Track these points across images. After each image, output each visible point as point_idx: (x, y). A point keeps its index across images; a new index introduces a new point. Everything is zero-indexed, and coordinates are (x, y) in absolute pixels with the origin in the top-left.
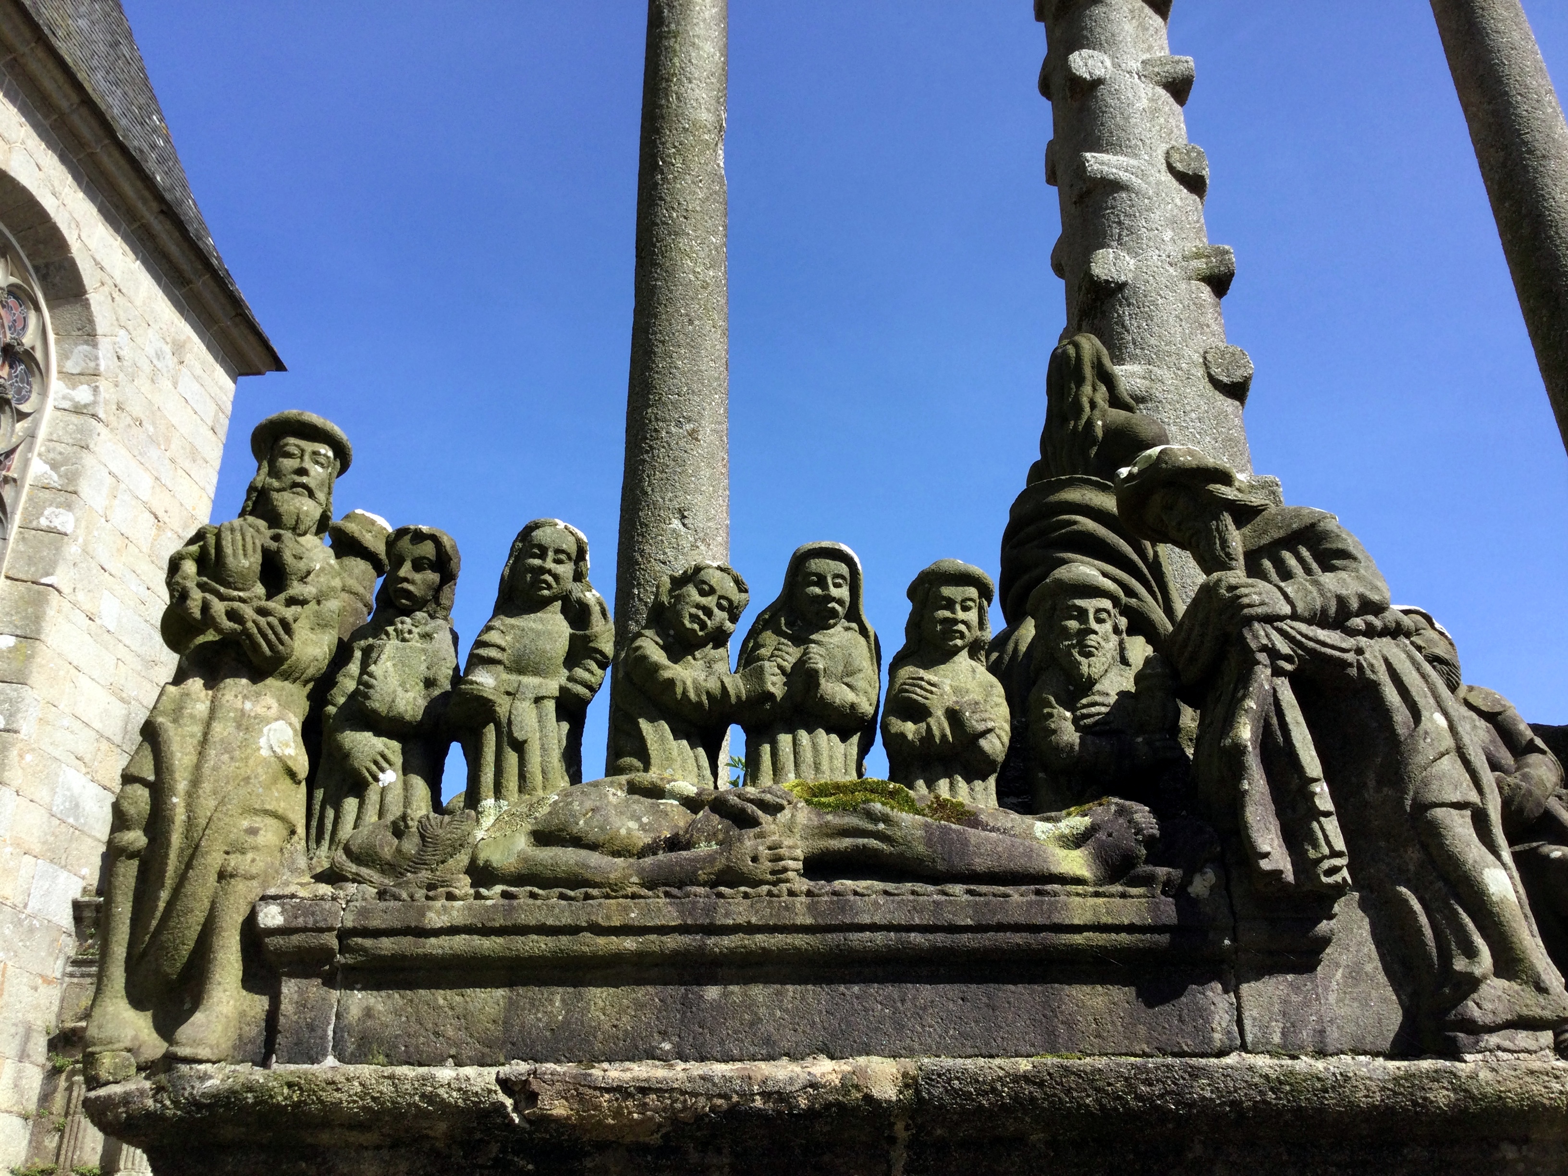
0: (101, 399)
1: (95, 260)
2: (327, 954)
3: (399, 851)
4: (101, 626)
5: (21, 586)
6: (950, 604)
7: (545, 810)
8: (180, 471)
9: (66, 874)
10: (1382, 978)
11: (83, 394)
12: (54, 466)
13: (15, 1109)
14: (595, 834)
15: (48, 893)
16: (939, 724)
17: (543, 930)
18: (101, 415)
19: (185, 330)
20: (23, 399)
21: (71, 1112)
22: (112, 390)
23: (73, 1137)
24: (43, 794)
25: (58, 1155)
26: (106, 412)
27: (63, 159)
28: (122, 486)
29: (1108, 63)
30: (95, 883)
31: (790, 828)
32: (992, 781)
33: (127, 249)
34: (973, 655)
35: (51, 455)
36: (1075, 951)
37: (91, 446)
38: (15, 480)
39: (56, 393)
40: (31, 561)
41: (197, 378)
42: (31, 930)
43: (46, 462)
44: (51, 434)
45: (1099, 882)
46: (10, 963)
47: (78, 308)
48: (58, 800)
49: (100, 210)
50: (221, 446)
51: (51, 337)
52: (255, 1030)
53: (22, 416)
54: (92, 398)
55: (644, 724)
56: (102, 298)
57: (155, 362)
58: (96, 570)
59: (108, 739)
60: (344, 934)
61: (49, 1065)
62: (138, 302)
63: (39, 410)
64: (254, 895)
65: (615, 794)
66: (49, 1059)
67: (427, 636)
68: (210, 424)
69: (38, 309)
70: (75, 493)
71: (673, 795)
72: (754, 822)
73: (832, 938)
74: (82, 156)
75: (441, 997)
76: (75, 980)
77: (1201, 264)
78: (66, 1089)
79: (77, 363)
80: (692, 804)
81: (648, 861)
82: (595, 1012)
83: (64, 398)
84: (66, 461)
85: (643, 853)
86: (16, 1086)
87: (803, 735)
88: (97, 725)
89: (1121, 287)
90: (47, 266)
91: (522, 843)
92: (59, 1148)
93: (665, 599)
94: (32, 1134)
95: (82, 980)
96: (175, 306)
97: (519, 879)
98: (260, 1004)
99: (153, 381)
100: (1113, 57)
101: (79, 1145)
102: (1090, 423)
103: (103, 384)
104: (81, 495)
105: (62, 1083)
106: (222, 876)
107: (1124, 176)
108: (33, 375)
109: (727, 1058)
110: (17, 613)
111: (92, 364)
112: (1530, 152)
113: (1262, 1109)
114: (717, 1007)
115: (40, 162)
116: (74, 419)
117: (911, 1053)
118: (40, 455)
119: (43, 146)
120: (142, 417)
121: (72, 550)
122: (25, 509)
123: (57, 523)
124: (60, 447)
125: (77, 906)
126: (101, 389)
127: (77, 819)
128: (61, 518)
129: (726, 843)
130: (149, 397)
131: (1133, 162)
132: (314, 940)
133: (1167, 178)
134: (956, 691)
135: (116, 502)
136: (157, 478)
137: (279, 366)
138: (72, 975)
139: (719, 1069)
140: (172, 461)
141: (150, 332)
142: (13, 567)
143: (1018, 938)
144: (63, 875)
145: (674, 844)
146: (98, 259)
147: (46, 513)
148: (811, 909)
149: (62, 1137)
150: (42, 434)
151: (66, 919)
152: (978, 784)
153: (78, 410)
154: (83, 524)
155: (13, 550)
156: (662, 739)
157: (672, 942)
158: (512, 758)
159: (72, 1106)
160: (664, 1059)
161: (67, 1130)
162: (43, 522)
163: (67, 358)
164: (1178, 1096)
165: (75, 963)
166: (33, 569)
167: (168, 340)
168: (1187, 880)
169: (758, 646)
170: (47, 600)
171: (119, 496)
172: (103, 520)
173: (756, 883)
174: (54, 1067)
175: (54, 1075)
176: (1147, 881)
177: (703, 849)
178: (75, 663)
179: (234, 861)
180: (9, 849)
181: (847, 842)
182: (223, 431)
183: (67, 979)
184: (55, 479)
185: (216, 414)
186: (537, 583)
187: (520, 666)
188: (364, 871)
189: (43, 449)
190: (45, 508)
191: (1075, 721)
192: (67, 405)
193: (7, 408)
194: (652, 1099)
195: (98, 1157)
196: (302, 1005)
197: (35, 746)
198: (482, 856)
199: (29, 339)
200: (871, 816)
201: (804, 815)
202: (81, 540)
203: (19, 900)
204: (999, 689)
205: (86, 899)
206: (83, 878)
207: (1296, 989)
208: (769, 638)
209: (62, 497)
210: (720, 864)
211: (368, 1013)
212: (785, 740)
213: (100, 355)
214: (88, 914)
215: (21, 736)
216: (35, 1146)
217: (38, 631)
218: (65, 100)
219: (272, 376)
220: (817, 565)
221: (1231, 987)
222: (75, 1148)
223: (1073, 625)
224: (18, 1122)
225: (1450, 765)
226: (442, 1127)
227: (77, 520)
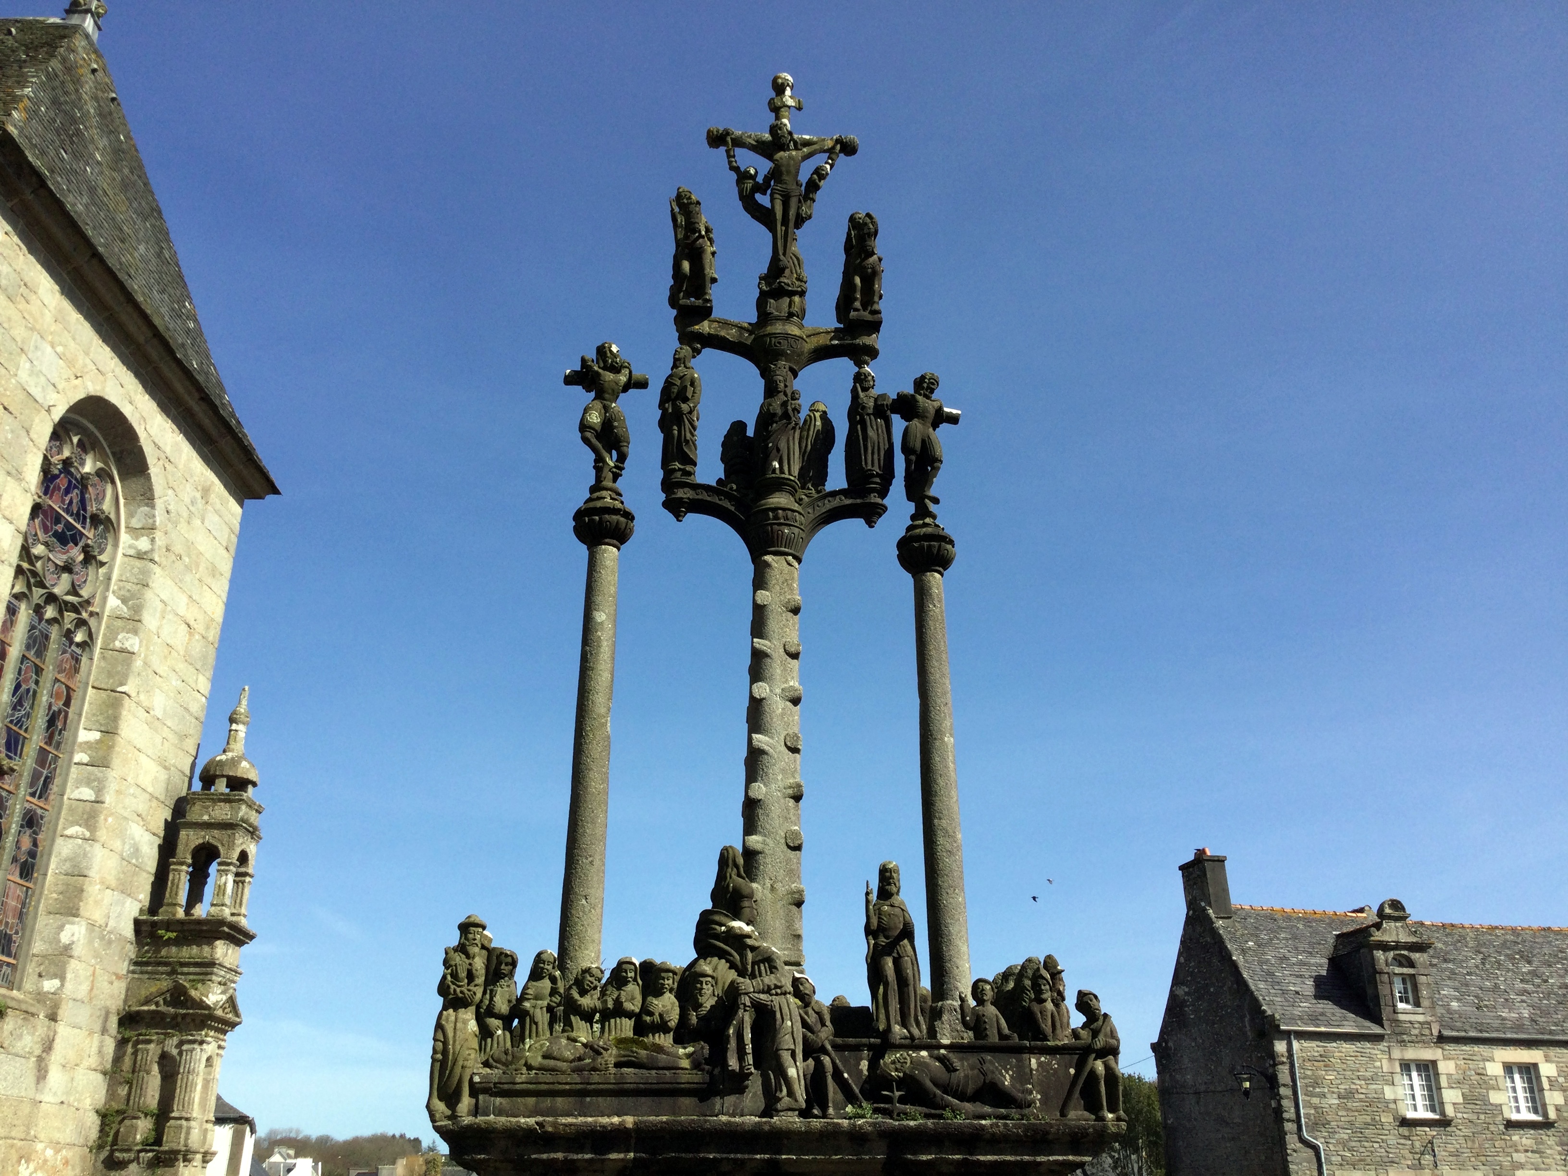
0: (156, 547)
1: (154, 443)
2: (491, 1089)
3: (507, 1059)
4: (154, 716)
5: (103, 694)
6: (663, 979)
7: (545, 1049)
8: (205, 587)
9: (130, 900)
10: (762, 1096)
11: (143, 544)
12: (124, 601)
13: (99, 1068)
14: (558, 1056)
15: (119, 915)
16: (657, 1018)
17: (545, 1083)
18: (157, 559)
19: (211, 477)
20: (101, 552)
21: (137, 1070)
22: (163, 538)
23: (139, 1088)
24: (117, 844)
25: (128, 1100)
26: (160, 556)
27: (137, 375)
28: (169, 608)
29: (768, 688)
30: (147, 904)
31: (611, 1055)
32: (672, 1033)
33: (174, 427)
34: (670, 992)
35: (122, 593)
36: (683, 1089)
37: (150, 584)
38: (97, 614)
39: (124, 543)
40: (110, 675)
41: (217, 512)
42: (110, 942)
43: (118, 598)
44: (121, 575)
45: (691, 1069)
46: (97, 967)
47: (142, 480)
48: (127, 847)
49: (158, 405)
50: (232, 559)
51: (122, 501)
52: (472, 1108)
53: (102, 564)
54: (150, 547)
55: (572, 1017)
56: (159, 470)
57: (191, 508)
58: (151, 675)
59: (157, 798)
60: (495, 1084)
61: (119, 1037)
62: (181, 466)
63: (113, 558)
64: (471, 1073)
65: (564, 1041)
66: (118, 1032)
67: (508, 986)
68: (225, 544)
69: (113, 482)
70: (139, 621)
71: (579, 1042)
72: (601, 1054)
73: (621, 1086)
74: (149, 369)
75: (519, 1100)
76: (136, 976)
77: (790, 791)
78: (132, 1054)
79: (139, 520)
80: (585, 1045)
81: (573, 1064)
82: (558, 1104)
83: (130, 547)
84: (133, 596)
85: (571, 1062)
86: (100, 1052)
87: (618, 1019)
88: (150, 789)
89: (760, 801)
90: (122, 452)
91: (540, 1059)
92: (129, 1094)
93: (580, 977)
94: (109, 1085)
95: (141, 976)
96: (204, 461)
97: (539, 1069)
98: (474, 1100)
99: (189, 523)
100: (770, 687)
101: (143, 1093)
102: (728, 885)
103: (158, 535)
104: (144, 622)
105: (130, 1049)
106: (462, 1067)
107: (766, 748)
108: (109, 532)
109: (591, 1116)
110: (101, 714)
111: (151, 521)
112: (931, 735)
113: (722, 1131)
114: (589, 1103)
115: (123, 382)
116: (138, 563)
117: (638, 1116)
118: (113, 592)
119: (125, 369)
120: (183, 553)
121: (138, 663)
122: (104, 634)
123: (127, 645)
124: (129, 586)
125: (137, 922)
126: (157, 539)
127: (137, 860)
128: (130, 642)
129: (594, 1060)
130: (186, 536)
131: (771, 741)
132: (487, 1085)
133: (784, 749)
134: (663, 1006)
135: (165, 621)
136: (190, 597)
137: (275, 491)
138: (133, 972)
139: (590, 1119)
140: (200, 580)
141: (188, 485)
142: (97, 679)
143: (667, 1086)
144: (129, 901)
145: (580, 1059)
146: (156, 441)
147: (120, 637)
148: (615, 1078)
149: (130, 1088)
150: (115, 577)
151: (129, 931)
152: (667, 1035)
153: (140, 556)
154: (144, 642)
155: (97, 667)
156: (577, 1022)
157: (579, 1087)
158: (534, 1027)
159: (137, 1066)
160: (576, 1116)
161: (135, 1082)
162: (118, 644)
163: (133, 517)
164: (701, 1127)
165: (136, 963)
166: (111, 681)
167: (199, 488)
168: (713, 1070)
169: (606, 990)
170: (122, 704)
171: (167, 617)
172: (156, 637)
173: (601, 1071)
174: (123, 1038)
175: (123, 1043)
176: (702, 1070)
177: (588, 1061)
178: (138, 747)
179: (466, 1063)
180: (98, 887)
181: (626, 1059)
182: (233, 549)
183: (130, 975)
184: (125, 611)
185: (229, 536)
186: (542, 972)
187: (537, 998)
188: (498, 1065)
189: (116, 588)
190: (118, 634)
191: (697, 1016)
192: (132, 552)
193: (93, 562)
194: (572, 1127)
195: (156, 1102)
196: (484, 1101)
197: (114, 811)
198: (529, 1062)
199: (107, 506)
200: (632, 1051)
201: (614, 1051)
202: (143, 655)
203: (101, 921)
204: (677, 1003)
205: (144, 917)
206: (140, 901)
207: (737, 1098)
208: (610, 988)
209: (131, 624)
210: (592, 1065)
211: (501, 1104)
212: (613, 1021)
213: (157, 514)
214: (144, 928)
215: (106, 805)
216: (111, 1093)
217: (116, 728)
218: (141, 335)
219: (270, 498)
220: (624, 966)
221: (722, 1098)
222: (141, 1095)
223: (699, 986)
224: (100, 1077)
225: (788, 1037)
226: (521, 1133)
227: (141, 642)
